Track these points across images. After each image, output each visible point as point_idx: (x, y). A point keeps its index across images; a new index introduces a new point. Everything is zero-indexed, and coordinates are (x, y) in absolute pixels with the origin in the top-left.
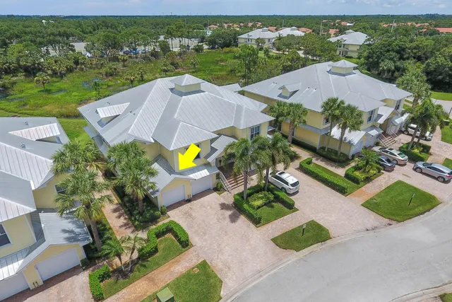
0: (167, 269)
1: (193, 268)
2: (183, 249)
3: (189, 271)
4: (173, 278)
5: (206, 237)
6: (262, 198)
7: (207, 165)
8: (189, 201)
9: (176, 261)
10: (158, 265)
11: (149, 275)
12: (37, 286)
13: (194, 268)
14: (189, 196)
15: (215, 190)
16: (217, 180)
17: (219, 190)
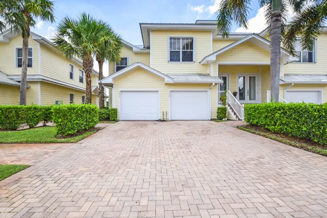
14: (165, 115)
15: (213, 120)
16: (220, 106)
17: (221, 119)
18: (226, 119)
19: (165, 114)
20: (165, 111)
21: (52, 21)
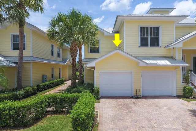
7: (170, 58)
14: (138, 93)
15: (178, 97)
16: (184, 85)
17: (188, 98)
18: (192, 97)
19: (138, 91)
20: (138, 89)
21: (41, 12)
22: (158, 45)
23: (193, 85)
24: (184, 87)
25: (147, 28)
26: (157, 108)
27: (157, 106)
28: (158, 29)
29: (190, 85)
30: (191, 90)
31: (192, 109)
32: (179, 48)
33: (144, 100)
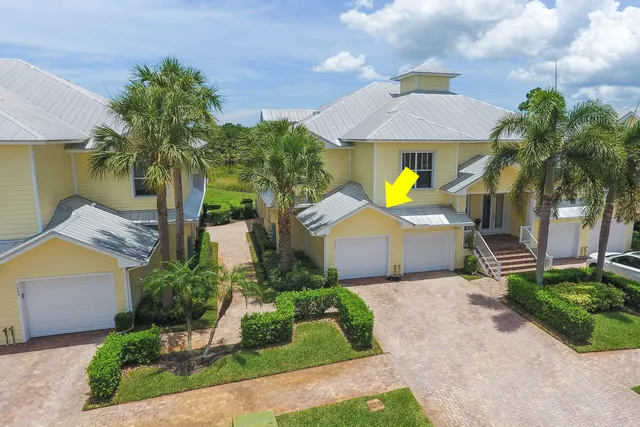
0: (297, 383)
1: (368, 398)
2: (356, 353)
3: (356, 401)
4: (302, 407)
5: (422, 343)
6: (590, 292)
7: (447, 208)
8: (395, 279)
9: (327, 373)
10: (279, 369)
11: (245, 384)
12: (11, 342)
13: (374, 398)
14: (397, 269)
15: (458, 272)
16: (467, 252)
17: (469, 273)
18: (476, 273)
19: (397, 267)
20: (397, 264)
22: (430, 186)
23: (478, 252)
24: (466, 257)
25: (413, 155)
26: (430, 296)
27: (429, 293)
28: (430, 155)
29: (475, 251)
30: (475, 262)
31: (471, 293)
32: (462, 196)
33: (407, 282)
